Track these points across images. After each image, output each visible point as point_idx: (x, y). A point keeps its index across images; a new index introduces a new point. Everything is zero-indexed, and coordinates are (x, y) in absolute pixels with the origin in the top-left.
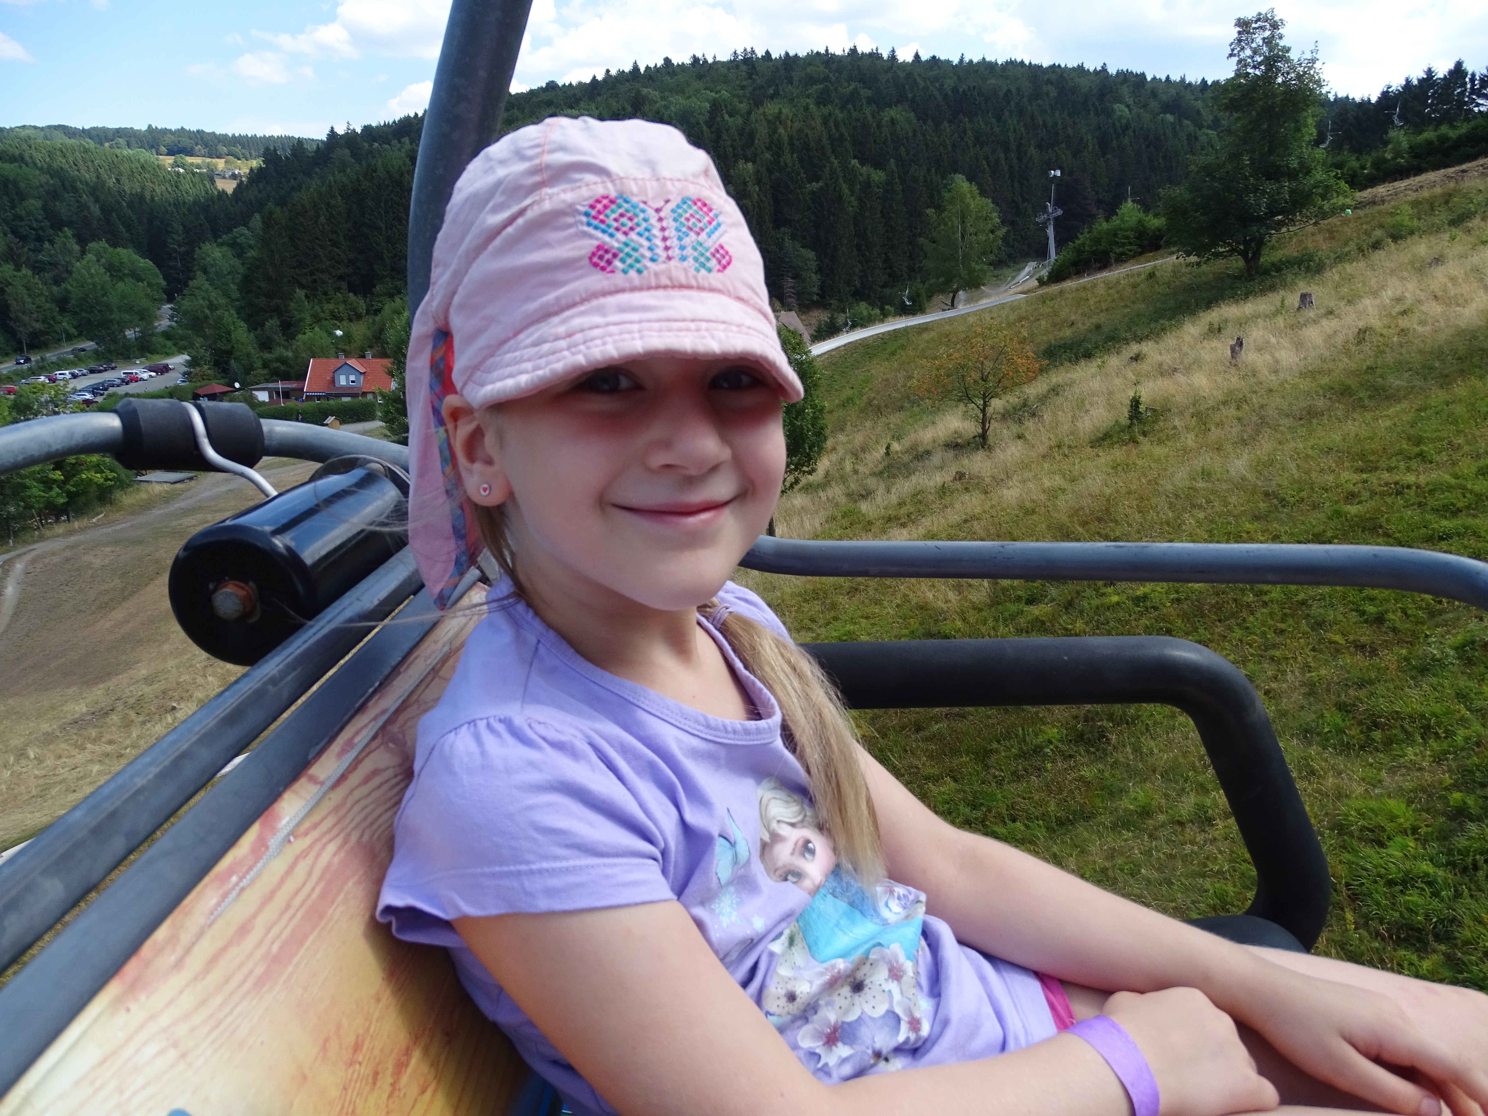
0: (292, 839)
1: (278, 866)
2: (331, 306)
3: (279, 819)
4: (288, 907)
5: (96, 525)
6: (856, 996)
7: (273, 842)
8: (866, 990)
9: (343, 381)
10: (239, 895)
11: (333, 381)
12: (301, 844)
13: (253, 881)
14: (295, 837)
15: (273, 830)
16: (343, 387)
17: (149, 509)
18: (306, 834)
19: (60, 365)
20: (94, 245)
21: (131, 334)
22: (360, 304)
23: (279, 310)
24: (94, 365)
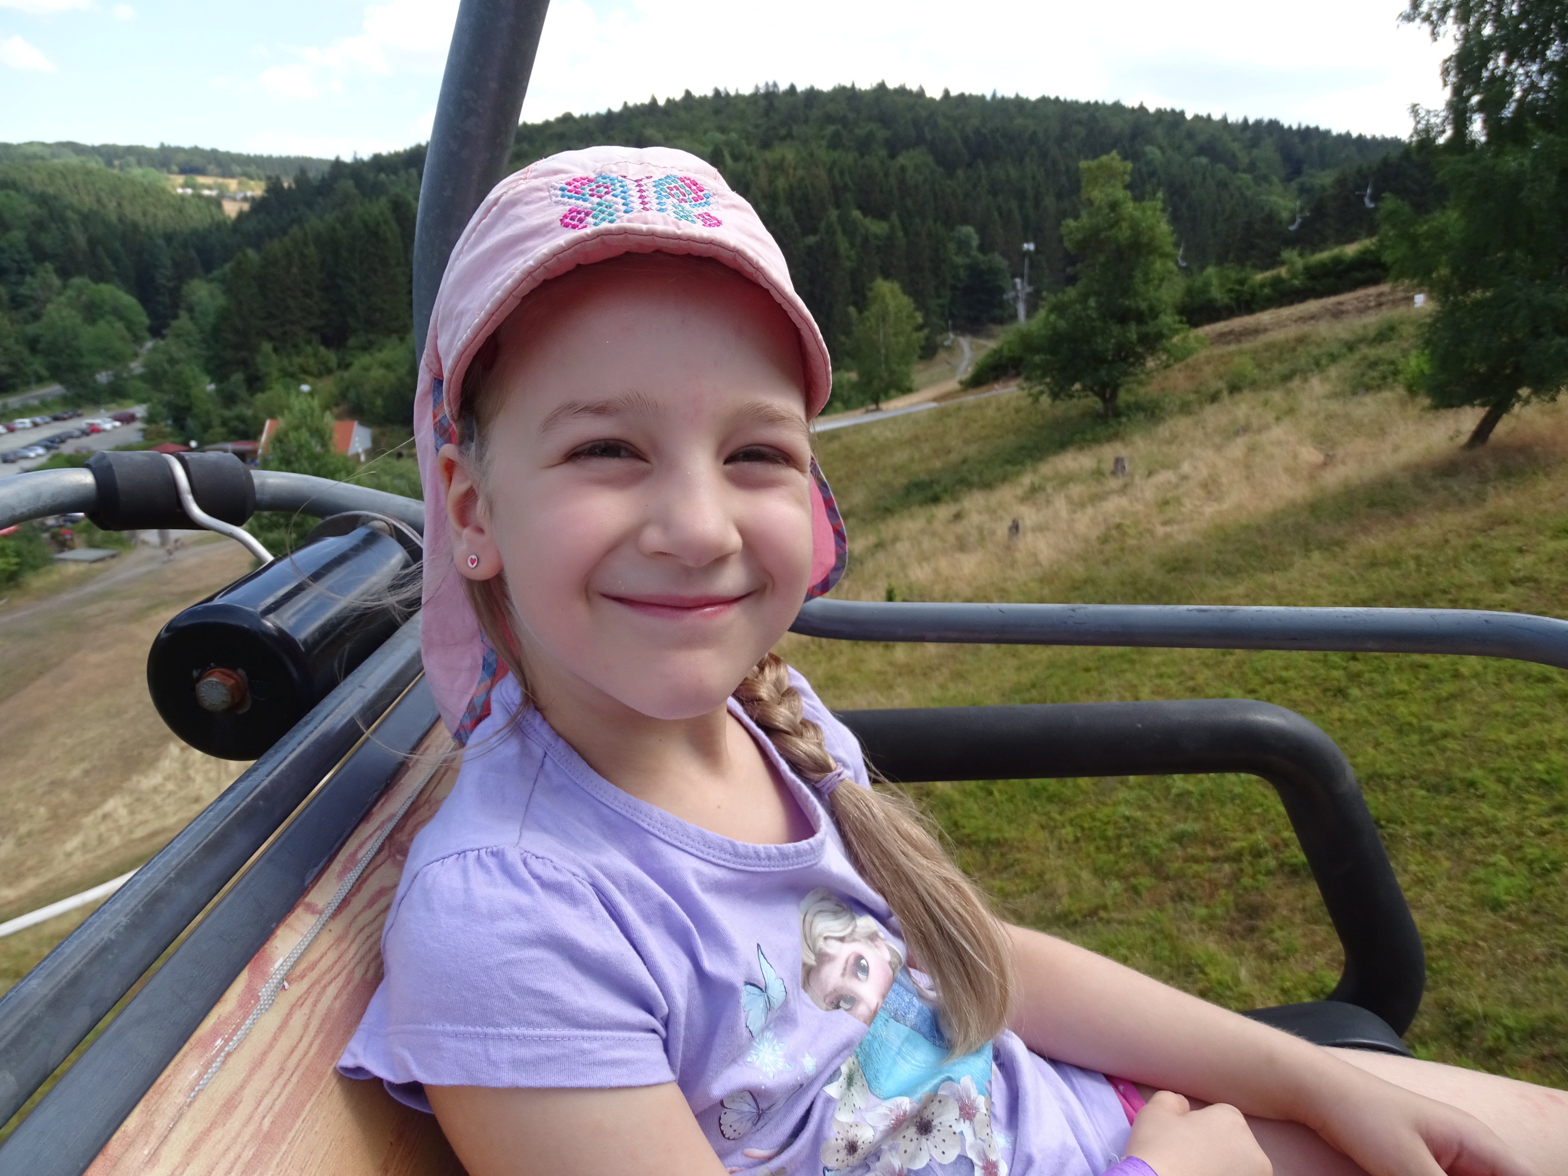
0: (286, 984)
1: (271, 1020)
2: (299, 360)
3: (271, 961)
4: (282, 1070)
6: (923, 1139)
7: (264, 992)
8: (935, 1131)
10: (223, 1063)
12: (296, 990)
13: (241, 1043)
14: (289, 983)
15: (265, 976)
17: (58, 593)
18: (302, 977)
19: (22, 412)
20: (76, 281)
21: (103, 377)
22: (332, 357)
23: (245, 364)
24: (58, 412)
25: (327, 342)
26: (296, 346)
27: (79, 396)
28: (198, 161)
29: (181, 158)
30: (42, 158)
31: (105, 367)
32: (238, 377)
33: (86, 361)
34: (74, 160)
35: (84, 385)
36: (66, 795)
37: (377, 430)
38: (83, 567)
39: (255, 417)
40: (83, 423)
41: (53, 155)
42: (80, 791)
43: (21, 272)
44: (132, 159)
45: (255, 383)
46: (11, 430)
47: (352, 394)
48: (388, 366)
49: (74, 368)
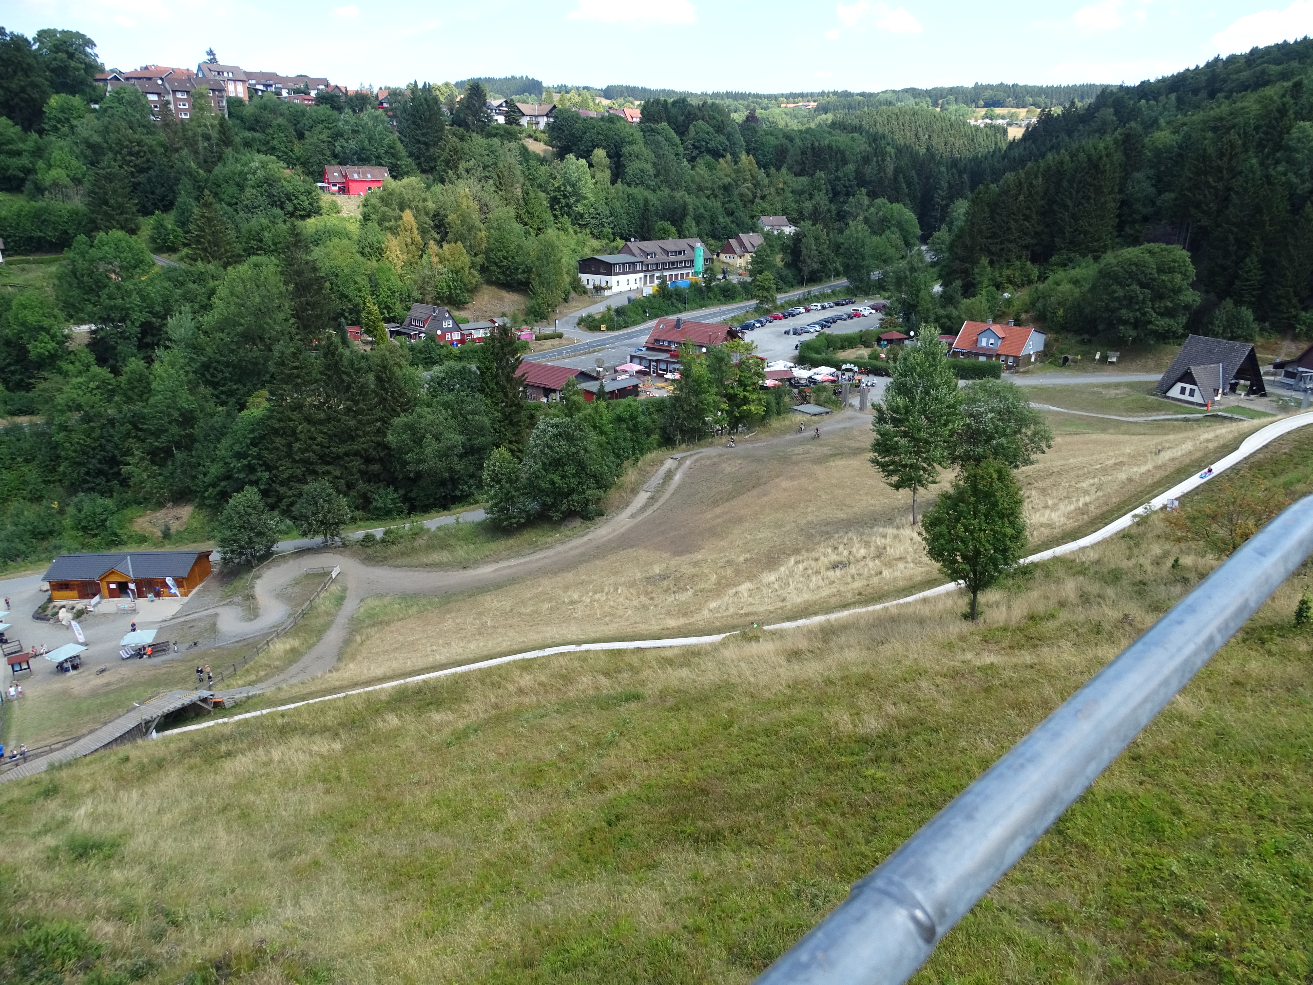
2: (1008, 272)
5: (747, 441)
9: (984, 342)
11: (976, 342)
16: (982, 348)
17: (785, 434)
19: (817, 299)
20: (879, 201)
21: (875, 275)
22: (1035, 272)
23: (966, 272)
24: (840, 299)
25: (1034, 259)
26: (1008, 261)
27: (857, 288)
28: (1001, 95)
29: (988, 94)
30: (890, 103)
31: (877, 267)
32: (958, 283)
33: (866, 263)
34: (911, 102)
35: (861, 280)
36: (729, 572)
37: (1052, 336)
38: (805, 418)
39: (960, 318)
40: (849, 309)
41: (898, 100)
42: (738, 572)
43: (848, 194)
44: (952, 98)
45: (969, 289)
46: (808, 310)
47: (1039, 305)
48: (1076, 282)
49: (858, 268)
